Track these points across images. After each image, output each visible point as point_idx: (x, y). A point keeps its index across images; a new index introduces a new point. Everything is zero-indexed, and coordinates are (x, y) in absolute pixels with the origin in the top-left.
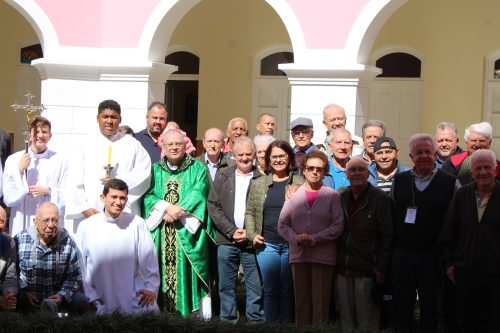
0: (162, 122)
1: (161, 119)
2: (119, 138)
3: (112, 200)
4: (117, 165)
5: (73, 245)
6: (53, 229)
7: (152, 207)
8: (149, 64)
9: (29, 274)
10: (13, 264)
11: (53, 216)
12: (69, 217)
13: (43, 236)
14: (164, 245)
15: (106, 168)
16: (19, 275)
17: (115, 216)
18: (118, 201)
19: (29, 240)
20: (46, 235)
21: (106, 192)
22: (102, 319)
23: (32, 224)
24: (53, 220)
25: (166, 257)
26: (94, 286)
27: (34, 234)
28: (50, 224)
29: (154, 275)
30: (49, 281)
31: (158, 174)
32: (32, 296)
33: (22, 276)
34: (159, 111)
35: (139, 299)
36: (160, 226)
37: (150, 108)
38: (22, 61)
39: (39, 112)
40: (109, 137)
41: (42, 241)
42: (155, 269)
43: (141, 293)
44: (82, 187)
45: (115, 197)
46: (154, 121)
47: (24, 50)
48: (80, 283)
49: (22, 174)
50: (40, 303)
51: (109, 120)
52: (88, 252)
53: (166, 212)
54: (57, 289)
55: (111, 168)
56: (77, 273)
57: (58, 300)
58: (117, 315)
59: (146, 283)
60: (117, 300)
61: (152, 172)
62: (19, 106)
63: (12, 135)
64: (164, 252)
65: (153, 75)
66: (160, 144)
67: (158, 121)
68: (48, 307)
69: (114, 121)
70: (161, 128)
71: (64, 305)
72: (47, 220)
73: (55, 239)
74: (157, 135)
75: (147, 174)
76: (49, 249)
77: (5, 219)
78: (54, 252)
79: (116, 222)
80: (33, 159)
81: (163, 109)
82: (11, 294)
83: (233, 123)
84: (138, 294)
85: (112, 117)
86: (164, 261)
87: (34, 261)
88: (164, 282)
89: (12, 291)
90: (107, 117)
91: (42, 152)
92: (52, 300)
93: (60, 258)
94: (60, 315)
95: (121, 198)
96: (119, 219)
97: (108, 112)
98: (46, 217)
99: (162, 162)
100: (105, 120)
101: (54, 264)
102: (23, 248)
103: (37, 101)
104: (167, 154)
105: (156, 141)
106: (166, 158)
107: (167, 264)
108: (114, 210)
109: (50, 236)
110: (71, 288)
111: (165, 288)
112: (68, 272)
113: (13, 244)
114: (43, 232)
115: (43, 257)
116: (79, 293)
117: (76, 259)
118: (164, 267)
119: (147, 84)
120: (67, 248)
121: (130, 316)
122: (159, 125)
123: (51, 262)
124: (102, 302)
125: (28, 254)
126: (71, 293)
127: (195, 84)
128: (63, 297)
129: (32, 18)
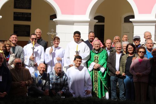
0: (93, 38)
2: (80, 43)
3: (77, 62)
4: (79, 51)
5: (66, 76)
6: (60, 71)
7: (90, 64)
8: (89, 20)
9: (53, 84)
10: (48, 82)
11: (60, 67)
12: (65, 67)
13: (57, 73)
14: (94, 76)
15: (76, 52)
16: (50, 85)
17: (78, 67)
18: (79, 62)
19: (53, 74)
20: (58, 73)
21: (75, 59)
22: (75, 99)
23: (53, 69)
24: (60, 68)
25: (95, 80)
26: (72, 89)
27: (54, 73)
28: (59, 69)
29: (90, 85)
30: (59, 87)
31: (92, 54)
32: (53, 91)
33: (51, 85)
34: (92, 34)
35: (86, 92)
36: (93, 70)
37: (89, 33)
38: (50, 19)
39: (55, 35)
40: (77, 42)
41: (56, 74)
42: (91, 83)
43: (86, 91)
44: (69, 58)
45: (78, 61)
46: (90, 37)
47: (51, 16)
48: (68, 87)
49: (50, 54)
50: (56, 94)
51: (77, 37)
52: (70, 78)
53: (94, 66)
54: (61, 89)
55: (78, 52)
56: (67, 84)
57: (62, 93)
58: (79, 97)
59: (88, 88)
60: (79, 93)
61: (90, 53)
62: (50, 33)
63: (47, 42)
64: (94, 78)
65: (90, 23)
66: (92, 44)
67: (92, 37)
68: (58, 95)
69: (79, 37)
70: (93, 40)
71: (63, 94)
72: (58, 68)
73: (61, 74)
74: (91, 42)
75: (89, 54)
76: (59, 77)
77: (45, 68)
78: (60, 78)
79: (78, 69)
80: (54, 50)
81: (93, 34)
82: (47, 91)
83: (116, 38)
84: (85, 91)
85: (78, 36)
86: (94, 81)
87: (54, 81)
88: (94, 87)
89: (47, 90)
90: (76, 36)
91: (57, 47)
92: (60, 93)
93: (62, 80)
94: (62, 97)
95: (80, 61)
96: (79, 68)
97: (77, 35)
98: (58, 67)
99: (93, 50)
100: (76, 37)
101: (60, 82)
102: (51, 77)
103: (55, 32)
104: (95, 48)
105: (91, 44)
106: (94, 49)
107: (95, 82)
108: (77, 65)
109: (59, 73)
110: (65, 89)
111: (94, 89)
112: (65, 84)
113: (48, 75)
114: (57, 72)
115: (57, 79)
116: (68, 91)
117: (67, 80)
118: (94, 83)
119: (88, 26)
120: (64, 76)
121: (83, 98)
122: (92, 38)
123: (59, 81)
124: (74, 93)
125: (52, 79)
126: (66, 91)
127: (103, 26)
128: (63, 92)
129: (53, 6)
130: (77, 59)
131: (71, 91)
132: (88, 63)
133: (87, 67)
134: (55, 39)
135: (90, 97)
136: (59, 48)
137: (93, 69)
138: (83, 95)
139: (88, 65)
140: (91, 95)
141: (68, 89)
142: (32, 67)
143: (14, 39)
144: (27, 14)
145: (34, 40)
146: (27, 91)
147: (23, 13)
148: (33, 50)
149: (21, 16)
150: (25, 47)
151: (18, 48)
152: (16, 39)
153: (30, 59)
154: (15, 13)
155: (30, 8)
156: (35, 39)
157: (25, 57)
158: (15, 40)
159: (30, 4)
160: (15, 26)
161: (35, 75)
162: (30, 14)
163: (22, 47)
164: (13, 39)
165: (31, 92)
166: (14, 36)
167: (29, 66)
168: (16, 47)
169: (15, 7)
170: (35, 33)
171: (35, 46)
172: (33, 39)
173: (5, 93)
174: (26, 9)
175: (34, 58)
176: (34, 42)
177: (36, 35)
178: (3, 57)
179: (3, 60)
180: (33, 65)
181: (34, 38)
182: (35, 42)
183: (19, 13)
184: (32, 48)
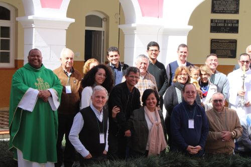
142: (241, 108)
143: (213, 62)
144: (231, 21)
145: (245, 63)
146: (234, 146)
147: (225, 20)
148: (244, 79)
149: (222, 25)
150: (230, 74)
152: (216, 63)
153: (238, 95)
154: (212, 21)
155: (237, 12)
156: (247, 62)
157: (230, 92)
158: (214, 64)
159: (238, 5)
160: (213, 42)
161: (247, 120)
162: (238, 21)
164: (210, 62)
165: (239, 149)
166: (213, 57)
167: (236, 106)
168: (216, 74)
169: (213, 11)
170: (247, 53)
171: (246, 73)
172: (243, 61)
173: (198, 146)
174: (231, 13)
175: (244, 93)
176: (244, 66)
177: (248, 56)
178: (195, 91)
179: (195, 95)
180: (243, 105)
181: (245, 60)
182: (247, 66)
183: (217, 20)
184: (242, 77)
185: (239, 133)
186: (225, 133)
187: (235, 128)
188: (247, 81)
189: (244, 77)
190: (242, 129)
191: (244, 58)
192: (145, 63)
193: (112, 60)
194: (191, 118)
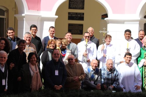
0: (143, 36)
1: (143, 35)
2: (131, 40)
3: (127, 59)
4: (130, 48)
5: (117, 71)
6: (112, 67)
7: (140, 61)
8: (139, 19)
9: (104, 79)
10: (100, 77)
11: (111, 63)
12: (116, 63)
13: (108, 69)
14: (144, 72)
15: (127, 49)
16: (101, 80)
17: (128, 63)
18: (129, 59)
19: (104, 70)
20: (109, 69)
21: (125, 56)
22: (125, 93)
23: (105, 65)
25: (144, 76)
27: (106, 68)
28: (111, 65)
29: (140, 81)
30: (110, 82)
31: (142, 51)
32: (105, 86)
33: (102, 80)
34: (142, 32)
35: (136, 88)
36: (143, 67)
37: (139, 32)
38: (102, 19)
39: (107, 33)
40: (128, 40)
41: (108, 70)
42: (140, 79)
43: (136, 86)
44: (120, 55)
45: (128, 58)
46: (140, 35)
47: (102, 16)
48: (119, 82)
49: (102, 51)
50: (107, 88)
52: (120, 74)
53: (144, 62)
54: (112, 84)
55: (128, 49)
56: (118, 80)
57: (113, 87)
58: (130, 92)
59: (138, 83)
60: (129, 88)
61: (141, 51)
62: (102, 32)
64: (144, 74)
65: (140, 21)
67: (142, 35)
68: (110, 89)
69: (129, 35)
70: (143, 37)
71: (114, 89)
72: (110, 64)
73: (112, 70)
74: (141, 39)
75: (139, 51)
76: (110, 73)
77: (98, 64)
78: (111, 73)
79: (128, 65)
81: (143, 32)
82: (99, 85)
84: (135, 86)
85: (129, 34)
86: (144, 77)
87: (106, 76)
88: (144, 83)
89: (99, 84)
90: (127, 34)
91: (109, 45)
92: (111, 87)
93: (113, 75)
94: (113, 91)
95: (130, 58)
96: (129, 64)
98: (109, 63)
99: (143, 47)
100: (126, 35)
101: (111, 77)
102: (102, 72)
103: (106, 30)
104: (145, 45)
105: (141, 41)
106: (144, 46)
107: (145, 78)
108: (128, 61)
110: (116, 84)
111: (144, 85)
113: (100, 71)
114: (108, 68)
115: (108, 75)
116: (118, 85)
117: (118, 75)
118: (144, 79)
119: (138, 24)
120: (115, 72)
121: (134, 93)
122: (142, 36)
123: (110, 76)
124: (125, 88)
125: (104, 74)
126: (116, 85)
128: (114, 86)
129: (105, 6)
130: (127, 56)
131: (122, 86)
132: (138, 59)
133: (137, 64)
134: (106, 37)
135: (140, 92)
136: (111, 45)
137: (143, 65)
138: (133, 90)
139: (139, 62)
140: (140, 90)
141: (119, 84)
142: (85, 63)
143: (69, 37)
144: (80, 14)
145: (87, 38)
147: (76, 13)
148: (86, 47)
149: (75, 16)
150: (79, 44)
151: (73, 45)
152: (71, 37)
153: (83, 55)
154: (69, 13)
155: (83, 8)
156: (88, 37)
157: (79, 53)
158: (70, 38)
159: (83, 4)
160: (70, 25)
161: (88, 70)
162: (83, 14)
163: (76, 44)
164: (68, 37)
165: (84, 86)
166: (69, 34)
167: (82, 62)
168: (71, 44)
169: (70, 8)
170: (88, 31)
171: (88, 43)
172: (86, 37)
173: (61, 86)
174: (80, 9)
175: (87, 54)
176: (87, 39)
177: (89, 34)
178: (59, 53)
179: (59, 56)
180: (86, 61)
181: (87, 36)
182: (88, 39)
183: (72, 13)
184: (85, 45)
185: (83, 77)
186: (75, 78)
187: (81, 74)
188: (88, 47)
189: (87, 46)
190: (85, 75)
191: (86, 35)
192: (29, 37)
193: (10, 35)
194: (57, 69)
